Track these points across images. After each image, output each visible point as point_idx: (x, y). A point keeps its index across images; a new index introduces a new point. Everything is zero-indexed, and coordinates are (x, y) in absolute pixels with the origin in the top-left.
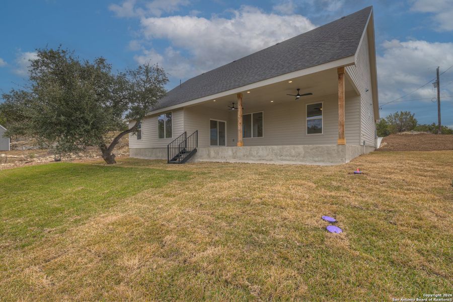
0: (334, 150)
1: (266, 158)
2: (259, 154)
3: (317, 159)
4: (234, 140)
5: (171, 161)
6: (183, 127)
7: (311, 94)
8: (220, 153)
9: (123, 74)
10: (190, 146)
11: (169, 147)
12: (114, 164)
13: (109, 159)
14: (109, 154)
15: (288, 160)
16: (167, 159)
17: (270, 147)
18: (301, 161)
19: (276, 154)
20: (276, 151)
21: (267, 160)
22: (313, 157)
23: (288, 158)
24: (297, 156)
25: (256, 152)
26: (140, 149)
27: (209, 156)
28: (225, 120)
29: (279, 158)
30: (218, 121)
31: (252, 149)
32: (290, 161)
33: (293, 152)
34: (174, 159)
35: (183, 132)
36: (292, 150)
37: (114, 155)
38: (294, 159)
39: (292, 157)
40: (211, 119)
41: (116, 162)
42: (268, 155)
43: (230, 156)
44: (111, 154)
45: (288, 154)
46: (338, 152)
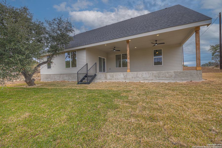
0: (195, 73)
1: (149, 79)
2: (143, 77)
3: (183, 79)
4: (110, 69)
5: (80, 82)
6: (85, 60)
7: (164, 43)
8: (114, 76)
9: (41, 22)
10: (91, 73)
11: (79, 73)
12: (35, 86)
13: (30, 82)
14: (30, 79)
15: (164, 80)
16: (77, 81)
17: (151, 72)
18: (173, 80)
19: (155, 76)
20: (155, 75)
21: (149, 80)
22: (181, 78)
23: (164, 78)
24: (170, 78)
25: (141, 75)
26: (50, 75)
27: (106, 78)
28: (105, 58)
29: (158, 79)
30: (102, 58)
31: (138, 74)
32: (165, 80)
33: (167, 75)
34: (81, 81)
35: (86, 63)
36: (166, 74)
37: (33, 79)
38: (168, 79)
39: (167, 77)
40: (99, 56)
41: (35, 84)
42: (150, 77)
43: (122, 78)
44: (32, 79)
45: (164, 76)
46: (197, 74)
